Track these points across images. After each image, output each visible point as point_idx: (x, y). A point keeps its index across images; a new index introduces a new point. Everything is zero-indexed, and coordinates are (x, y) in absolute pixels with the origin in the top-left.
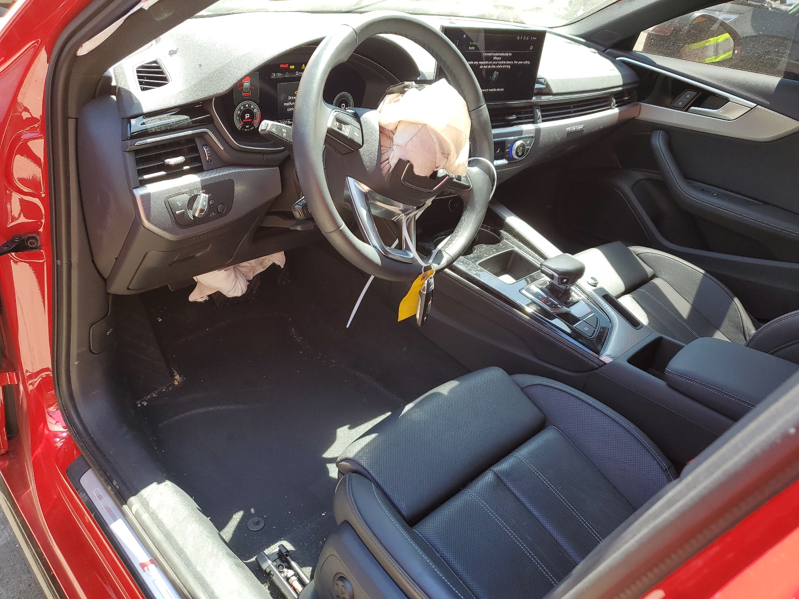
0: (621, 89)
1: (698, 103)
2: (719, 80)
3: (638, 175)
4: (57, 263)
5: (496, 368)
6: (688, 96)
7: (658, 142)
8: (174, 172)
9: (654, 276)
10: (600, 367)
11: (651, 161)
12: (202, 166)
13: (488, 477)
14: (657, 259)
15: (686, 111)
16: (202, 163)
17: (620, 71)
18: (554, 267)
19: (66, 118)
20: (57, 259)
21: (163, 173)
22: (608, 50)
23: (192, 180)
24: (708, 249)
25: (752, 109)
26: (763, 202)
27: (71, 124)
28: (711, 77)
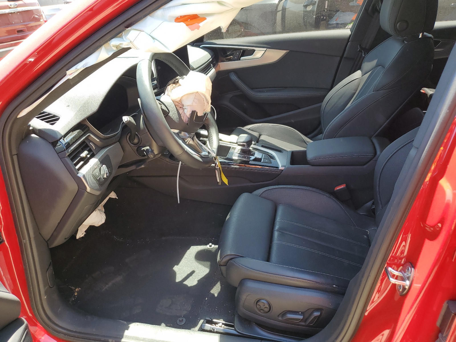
0: (211, 59)
1: (243, 55)
2: (249, 43)
3: (230, 95)
4: (24, 241)
5: (244, 193)
6: (238, 54)
7: (234, 77)
8: (86, 160)
9: (260, 135)
10: (281, 172)
11: (235, 87)
12: (93, 153)
13: (276, 234)
14: (258, 127)
15: (239, 60)
16: (92, 151)
17: (207, 51)
18: (242, 141)
19: (12, 156)
20: (23, 240)
21: (82, 163)
22: (195, 44)
23: (94, 161)
24: (271, 116)
25: (265, 51)
26: (284, 87)
27: (15, 158)
28: (245, 43)
